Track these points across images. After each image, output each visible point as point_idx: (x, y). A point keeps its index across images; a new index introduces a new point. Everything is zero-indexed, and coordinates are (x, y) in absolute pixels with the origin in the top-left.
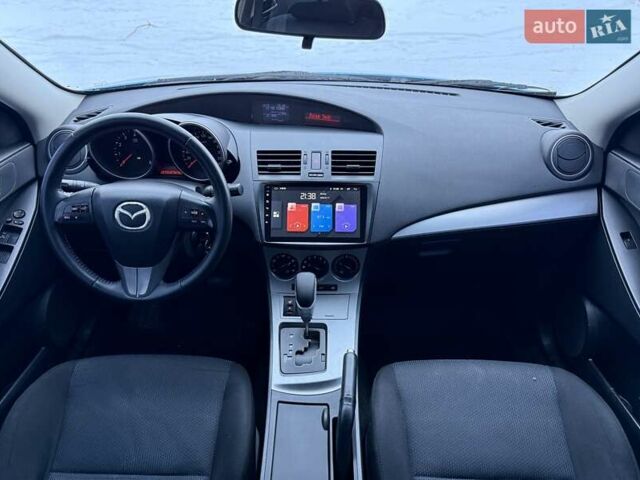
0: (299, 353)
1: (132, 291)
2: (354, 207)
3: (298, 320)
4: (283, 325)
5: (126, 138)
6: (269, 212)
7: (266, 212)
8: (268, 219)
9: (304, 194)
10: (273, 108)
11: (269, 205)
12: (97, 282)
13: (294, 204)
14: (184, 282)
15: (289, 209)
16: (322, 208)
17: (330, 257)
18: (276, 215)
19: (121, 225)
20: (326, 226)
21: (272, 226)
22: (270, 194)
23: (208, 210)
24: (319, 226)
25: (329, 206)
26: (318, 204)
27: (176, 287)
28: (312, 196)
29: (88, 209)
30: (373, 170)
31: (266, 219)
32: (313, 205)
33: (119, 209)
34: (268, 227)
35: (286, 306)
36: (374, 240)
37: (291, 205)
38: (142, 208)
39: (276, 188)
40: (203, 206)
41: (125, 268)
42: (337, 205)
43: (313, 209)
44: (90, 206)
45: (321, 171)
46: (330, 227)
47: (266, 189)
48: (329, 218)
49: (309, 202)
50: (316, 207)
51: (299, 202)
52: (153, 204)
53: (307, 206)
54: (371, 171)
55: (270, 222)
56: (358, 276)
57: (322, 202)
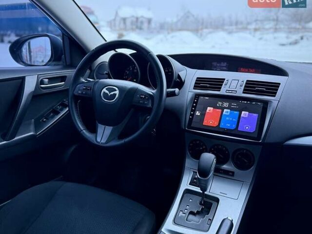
0: (191, 213)
1: (99, 140)
2: (256, 115)
3: (198, 189)
4: (187, 191)
5: (131, 69)
6: (194, 111)
7: (192, 110)
8: (193, 115)
9: (220, 103)
10: (218, 65)
11: (195, 107)
12: (84, 131)
13: (212, 108)
14: (127, 140)
15: (207, 111)
16: (230, 113)
17: (231, 149)
18: (198, 113)
19: (103, 99)
20: (231, 125)
21: (194, 120)
22: (197, 100)
23: (151, 97)
24: (226, 125)
25: (237, 113)
26: (229, 110)
27: (122, 141)
28: (226, 104)
29: (91, 89)
30: (276, 93)
31: (191, 115)
32: (225, 110)
33: (104, 90)
34: (191, 120)
35: (193, 178)
36: (268, 140)
37: (210, 109)
38: (115, 90)
39: (202, 97)
40: (149, 94)
41: (99, 125)
42: (243, 112)
43: (224, 113)
44: (92, 87)
45: (235, 90)
46: (234, 126)
47: (195, 97)
48: (235, 120)
49: (223, 109)
50: (227, 112)
51: (215, 107)
52: (121, 89)
53: (220, 110)
54: (274, 94)
55: (193, 117)
56: (253, 168)
57: (232, 109)
